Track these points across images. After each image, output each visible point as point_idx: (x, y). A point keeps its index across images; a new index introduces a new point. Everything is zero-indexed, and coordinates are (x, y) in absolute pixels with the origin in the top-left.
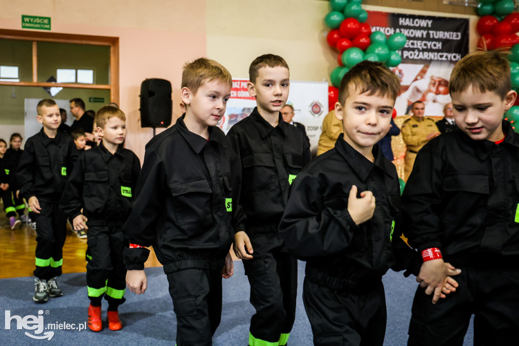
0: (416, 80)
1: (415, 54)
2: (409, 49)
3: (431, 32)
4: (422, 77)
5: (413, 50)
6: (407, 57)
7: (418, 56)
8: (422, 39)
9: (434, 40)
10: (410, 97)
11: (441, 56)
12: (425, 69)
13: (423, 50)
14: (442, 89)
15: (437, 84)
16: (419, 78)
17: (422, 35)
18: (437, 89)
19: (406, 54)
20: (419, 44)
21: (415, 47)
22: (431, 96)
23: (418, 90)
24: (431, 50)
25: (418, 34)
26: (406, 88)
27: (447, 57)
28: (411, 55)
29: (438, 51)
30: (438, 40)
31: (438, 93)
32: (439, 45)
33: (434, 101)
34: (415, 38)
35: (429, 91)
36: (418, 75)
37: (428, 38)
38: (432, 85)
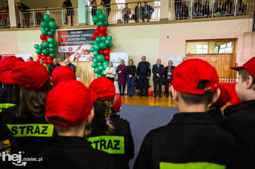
0: (77, 50)
1: (76, 42)
2: (74, 41)
3: (82, 35)
4: (79, 49)
5: (76, 41)
6: (74, 44)
7: (77, 43)
8: (79, 37)
9: (83, 37)
10: (75, 56)
11: (86, 42)
12: (80, 47)
13: (79, 41)
14: (86, 53)
15: (84, 51)
16: (78, 50)
17: (79, 36)
18: (85, 53)
19: (73, 43)
20: (78, 39)
21: (76, 40)
22: (82, 55)
23: (78, 54)
24: (82, 41)
25: (78, 36)
26: (73, 53)
27: (88, 42)
28: (75, 43)
29: (84, 41)
30: (84, 37)
31: (85, 54)
32: (85, 39)
33: (84, 57)
34: (76, 37)
35: (82, 53)
36: (78, 49)
37: (81, 37)
38: (83, 52)
